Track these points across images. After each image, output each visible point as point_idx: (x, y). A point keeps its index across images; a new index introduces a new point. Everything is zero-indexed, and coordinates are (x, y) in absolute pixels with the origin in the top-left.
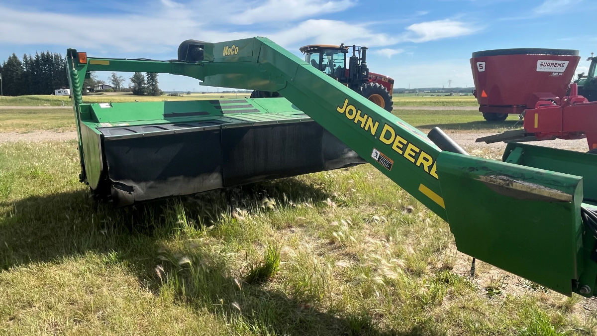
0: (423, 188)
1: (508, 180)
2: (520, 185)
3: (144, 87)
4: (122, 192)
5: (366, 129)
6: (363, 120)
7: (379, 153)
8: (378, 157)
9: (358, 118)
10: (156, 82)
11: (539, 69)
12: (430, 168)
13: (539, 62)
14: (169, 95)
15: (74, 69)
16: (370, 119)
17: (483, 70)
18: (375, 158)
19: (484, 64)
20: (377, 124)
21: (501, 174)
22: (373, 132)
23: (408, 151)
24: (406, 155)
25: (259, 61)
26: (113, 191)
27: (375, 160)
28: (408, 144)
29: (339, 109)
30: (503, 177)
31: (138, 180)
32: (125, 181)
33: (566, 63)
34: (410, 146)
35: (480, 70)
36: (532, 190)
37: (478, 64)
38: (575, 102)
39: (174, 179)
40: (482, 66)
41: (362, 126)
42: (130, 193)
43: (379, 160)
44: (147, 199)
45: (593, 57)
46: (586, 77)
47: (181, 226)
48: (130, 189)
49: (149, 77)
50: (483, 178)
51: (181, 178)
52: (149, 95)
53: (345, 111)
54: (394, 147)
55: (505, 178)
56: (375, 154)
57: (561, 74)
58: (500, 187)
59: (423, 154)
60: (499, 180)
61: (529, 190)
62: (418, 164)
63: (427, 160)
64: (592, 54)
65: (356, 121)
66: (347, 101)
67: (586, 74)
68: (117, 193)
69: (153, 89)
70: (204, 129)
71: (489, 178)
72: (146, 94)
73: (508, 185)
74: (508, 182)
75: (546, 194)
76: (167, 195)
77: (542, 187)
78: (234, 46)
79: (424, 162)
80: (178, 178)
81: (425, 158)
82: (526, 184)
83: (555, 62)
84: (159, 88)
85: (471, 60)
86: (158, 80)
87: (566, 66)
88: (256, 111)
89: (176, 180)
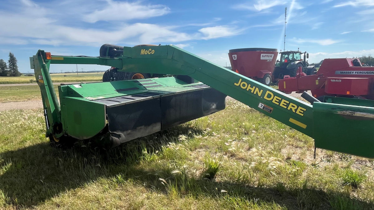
0: (291, 120)
1: (352, 112)
2: (358, 114)
3: (6, 71)
4: (115, 138)
5: (255, 93)
6: (253, 89)
7: (263, 105)
8: (263, 107)
9: (249, 88)
10: (16, 67)
11: (262, 58)
12: (296, 110)
13: (262, 55)
14: (25, 76)
15: (44, 63)
16: (257, 89)
17: (236, 59)
18: (261, 108)
19: (236, 56)
20: (262, 91)
21: (349, 110)
22: (260, 94)
23: (282, 103)
24: (281, 105)
25: (173, 58)
26: (111, 139)
27: (261, 109)
28: (282, 100)
29: (235, 84)
30: (350, 111)
31: (122, 131)
32: (116, 132)
33: (273, 55)
34: (283, 101)
35: (234, 59)
36: (365, 115)
37: (233, 56)
38: (302, 76)
39: (139, 128)
40: (235, 57)
41: (252, 92)
42: (119, 139)
43: (263, 108)
44: (127, 141)
45: (282, 52)
46: (279, 62)
47: (144, 155)
48: (119, 136)
49: (10, 64)
50: (339, 112)
51: (143, 127)
52: (11, 76)
53: (240, 85)
54: (274, 101)
55: (351, 111)
56: (260, 106)
57: (271, 61)
58: (348, 116)
59: (291, 104)
60: (348, 113)
61: (363, 116)
62: (289, 109)
63: (294, 107)
64: (281, 50)
65: (248, 90)
66: (241, 80)
67: (279, 60)
68: (112, 139)
69: (14, 72)
70: (153, 97)
71: (342, 112)
72: (8, 75)
73: (353, 114)
74: (352, 113)
75: (371, 117)
76: (136, 137)
77: (369, 114)
78: (150, 50)
79: (292, 108)
80: (141, 127)
81: (292, 106)
82: (362, 113)
83: (268, 55)
84: (19, 71)
85: (229, 54)
86: (18, 65)
87: (273, 56)
88: (160, 86)
89: (141, 129)
